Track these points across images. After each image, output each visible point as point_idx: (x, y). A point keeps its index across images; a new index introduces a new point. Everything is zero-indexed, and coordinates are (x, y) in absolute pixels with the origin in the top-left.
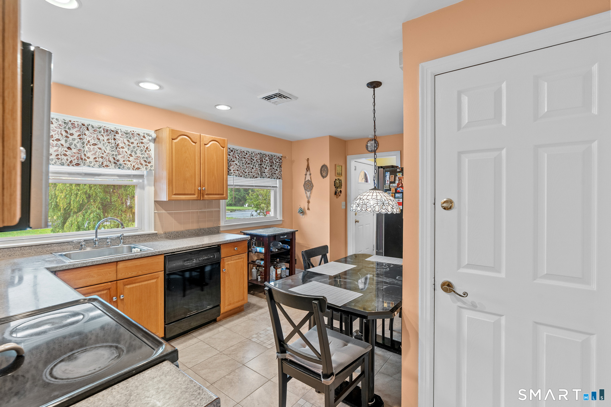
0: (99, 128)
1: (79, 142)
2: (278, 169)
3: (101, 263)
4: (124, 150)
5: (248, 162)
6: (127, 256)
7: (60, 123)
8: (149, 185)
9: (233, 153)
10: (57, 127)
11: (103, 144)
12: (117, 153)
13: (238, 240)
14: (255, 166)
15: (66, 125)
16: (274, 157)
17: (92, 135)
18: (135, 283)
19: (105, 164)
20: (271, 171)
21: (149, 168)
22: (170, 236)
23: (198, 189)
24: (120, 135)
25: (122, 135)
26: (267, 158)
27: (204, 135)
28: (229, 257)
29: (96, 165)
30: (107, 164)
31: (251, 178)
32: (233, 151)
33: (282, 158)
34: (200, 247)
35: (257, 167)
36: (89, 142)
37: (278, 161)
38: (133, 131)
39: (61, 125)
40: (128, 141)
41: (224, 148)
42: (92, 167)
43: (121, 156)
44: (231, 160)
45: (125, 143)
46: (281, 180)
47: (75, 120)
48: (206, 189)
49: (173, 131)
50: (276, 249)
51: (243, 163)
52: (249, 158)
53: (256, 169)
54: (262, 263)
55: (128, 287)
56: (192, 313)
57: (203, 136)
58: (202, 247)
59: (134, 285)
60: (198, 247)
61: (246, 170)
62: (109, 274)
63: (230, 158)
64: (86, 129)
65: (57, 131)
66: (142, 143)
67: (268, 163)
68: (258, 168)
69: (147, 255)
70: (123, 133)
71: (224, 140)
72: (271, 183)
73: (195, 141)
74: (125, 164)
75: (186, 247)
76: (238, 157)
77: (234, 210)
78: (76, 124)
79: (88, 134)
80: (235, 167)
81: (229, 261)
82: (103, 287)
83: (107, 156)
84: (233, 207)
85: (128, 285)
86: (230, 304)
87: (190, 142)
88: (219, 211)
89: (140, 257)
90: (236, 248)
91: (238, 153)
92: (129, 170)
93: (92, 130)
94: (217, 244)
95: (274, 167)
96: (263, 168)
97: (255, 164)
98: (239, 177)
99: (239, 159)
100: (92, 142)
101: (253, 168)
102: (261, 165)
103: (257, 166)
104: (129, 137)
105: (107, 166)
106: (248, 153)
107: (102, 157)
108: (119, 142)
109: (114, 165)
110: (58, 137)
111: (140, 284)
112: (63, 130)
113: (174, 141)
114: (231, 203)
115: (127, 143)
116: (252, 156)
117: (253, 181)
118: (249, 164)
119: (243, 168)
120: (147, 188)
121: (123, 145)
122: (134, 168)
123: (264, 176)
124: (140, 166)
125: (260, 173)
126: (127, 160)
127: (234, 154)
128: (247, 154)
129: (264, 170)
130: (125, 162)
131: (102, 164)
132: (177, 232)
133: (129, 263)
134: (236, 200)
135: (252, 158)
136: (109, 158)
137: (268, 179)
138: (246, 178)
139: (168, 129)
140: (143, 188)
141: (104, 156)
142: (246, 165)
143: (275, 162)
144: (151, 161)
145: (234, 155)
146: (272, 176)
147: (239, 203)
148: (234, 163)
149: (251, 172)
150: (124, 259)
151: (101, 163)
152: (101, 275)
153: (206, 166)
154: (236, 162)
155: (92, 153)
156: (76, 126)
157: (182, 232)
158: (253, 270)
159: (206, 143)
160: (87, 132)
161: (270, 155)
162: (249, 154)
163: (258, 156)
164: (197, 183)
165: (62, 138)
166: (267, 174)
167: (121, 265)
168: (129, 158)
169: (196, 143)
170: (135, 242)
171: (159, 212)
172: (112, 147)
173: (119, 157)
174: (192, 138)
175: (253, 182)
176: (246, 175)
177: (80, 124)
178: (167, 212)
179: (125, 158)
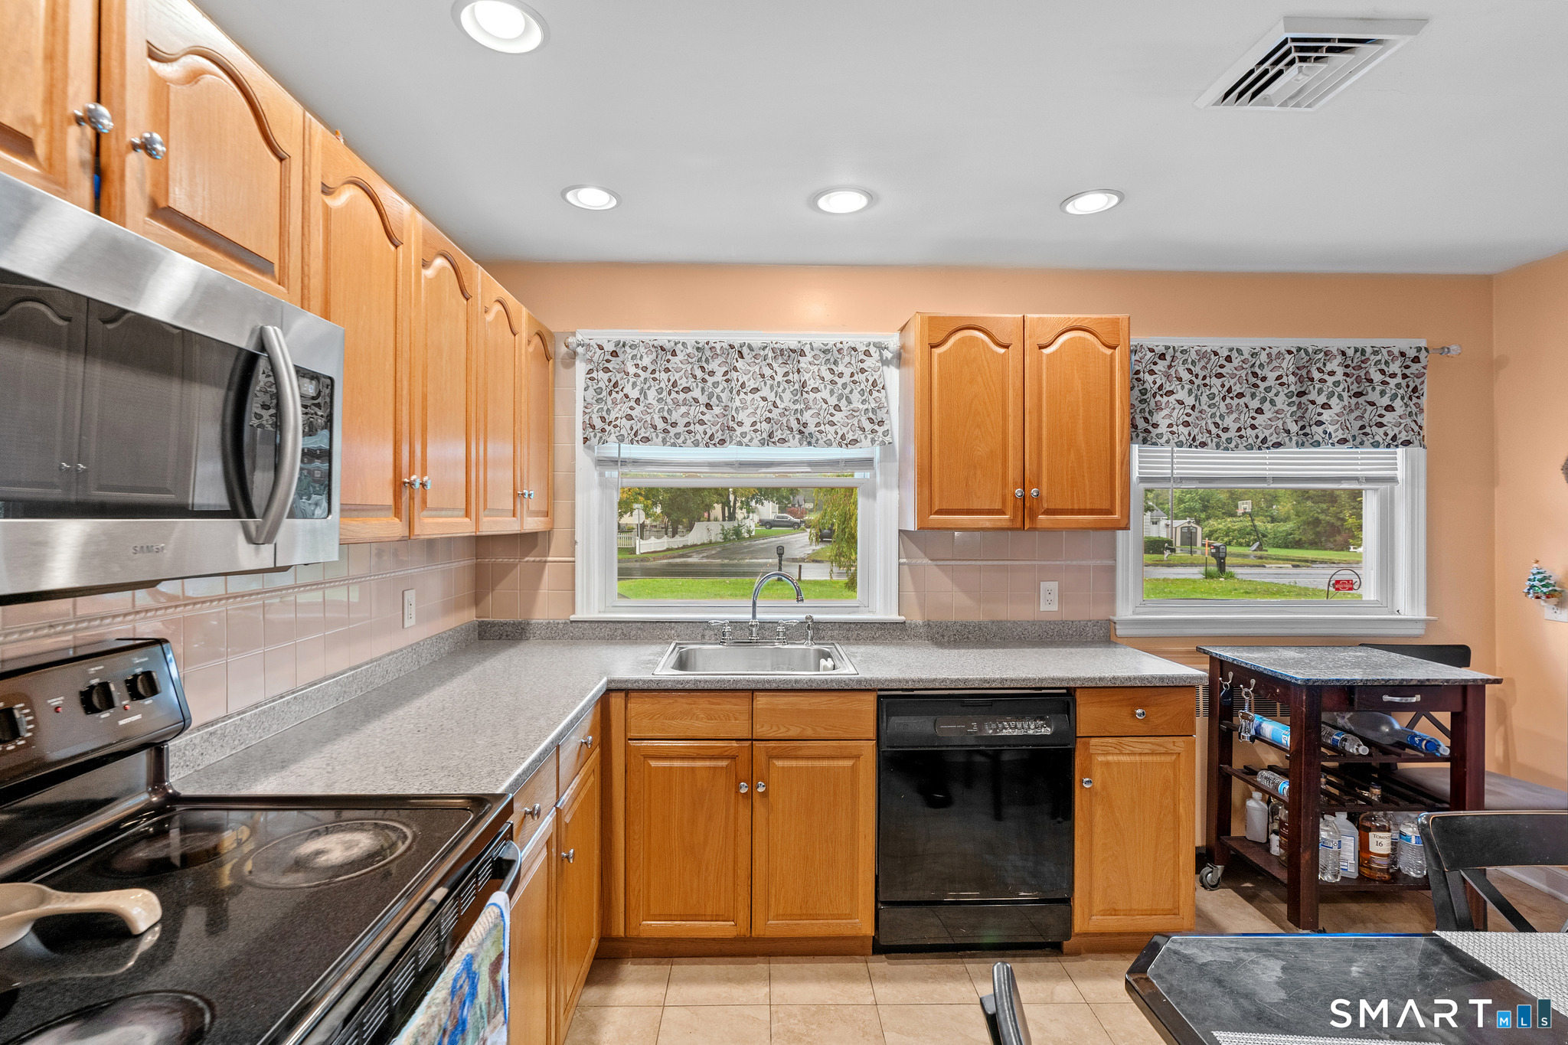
0: (763, 349)
1: (725, 388)
2: (1398, 404)
3: (713, 687)
4: (818, 395)
5: (1237, 389)
6: (774, 681)
7: (690, 350)
8: (887, 485)
9: (1167, 363)
10: (685, 362)
11: (772, 387)
12: (803, 406)
13: (1149, 682)
14: (1272, 402)
15: (700, 354)
16: (1372, 357)
17: (751, 369)
18: (796, 758)
19: (778, 435)
20: (1357, 413)
21: (881, 439)
22: (943, 636)
23: (1014, 495)
24: (809, 357)
25: (814, 357)
26: (1333, 365)
27: (1037, 316)
28: (1110, 740)
29: (756, 441)
30: (783, 437)
31: (1249, 447)
32: (1168, 357)
33: (1423, 355)
34: (993, 686)
35: (1279, 406)
36: (743, 385)
37: (1398, 371)
38: (841, 343)
39: (692, 355)
40: (832, 371)
41: (1114, 348)
42: (747, 445)
43: (810, 412)
44: (1160, 388)
45: (823, 379)
46: (1416, 450)
47: (717, 339)
48: (1044, 493)
49: (933, 322)
50: (1359, 745)
51: (1212, 397)
52: (1243, 373)
53: (1277, 412)
54: (1284, 786)
55: (779, 763)
56: (968, 896)
57: (1032, 319)
58: (999, 686)
59: (794, 763)
60: (987, 686)
61: (1229, 421)
62: (733, 720)
63: (1155, 383)
64: (737, 356)
65: (683, 371)
66: (863, 371)
67: (1337, 384)
68: (1286, 408)
69: (826, 687)
70: (818, 352)
71: (1115, 322)
72: (1362, 464)
73: (1006, 342)
74: (821, 432)
75: (944, 680)
76: (1186, 376)
77: (1307, 561)
78: (718, 346)
79: (743, 368)
80: (1175, 414)
81: (1108, 754)
82: (719, 750)
83: (782, 415)
84: (1309, 551)
85: (779, 757)
86: (1115, 910)
87: (988, 347)
88: (1112, 570)
89: (806, 687)
90: (1139, 711)
91: (1190, 361)
92: (830, 448)
93: (751, 356)
94: (1065, 685)
95: (1373, 396)
96: (1311, 406)
97: (1271, 394)
98: (1194, 449)
99: (1192, 382)
100: (751, 385)
101: (1259, 411)
102: (1301, 394)
103: (1281, 400)
104: (832, 360)
105: (783, 441)
106: (1234, 354)
107: (768, 420)
108: (807, 376)
109: (798, 436)
110: (687, 382)
111: (810, 763)
112: (696, 367)
113: (936, 351)
114: (1300, 539)
115: (828, 376)
116: (1258, 363)
117: (1265, 458)
118: (1240, 395)
119: (1213, 415)
120: (881, 494)
121: (818, 383)
122: (844, 441)
123: (1317, 437)
124: (858, 434)
125: (1294, 428)
126: (826, 421)
127: (1170, 367)
128: (1229, 359)
129: (1320, 414)
130: (822, 428)
131: (771, 436)
132: (965, 625)
133: (782, 701)
134: (1318, 529)
135: (1255, 374)
136: (788, 420)
137: (1344, 449)
138: (1226, 449)
139: (919, 317)
140: (872, 494)
141: (773, 415)
142: (1228, 400)
143: (1377, 377)
144: (885, 416)
145: (1172, 371)
146: (1360, 436)
147: (1331, 540)
148: (1172, 399)
149: (1253, 427)
150: (767, 686)
151: (765, 435)
152: (716, 719)
153: (1044, 419)
154: (1182, 395)
155: (750, 410)
156: (718, 352)
157: (980, 626)
158: (1251, 803)
159: (1043, 342)
160: (740, 364)
161: (1350, 353)
162: (1239, 359)
163: (1288, 363)
164: (1013, 474)
165: (694, 384)
166: (1330, 429)
167: (761, 701)
168: (832, 415)
169: (1007, 347)
170: (848, 639)
171: (914, 561)
172: (794, 393)
173: (807, 416)
174: (994, 332)
175: (1265, 464)
176: (1229, 440)
177: (725, 345)
178: (935, 563)
179: (822, 417)
